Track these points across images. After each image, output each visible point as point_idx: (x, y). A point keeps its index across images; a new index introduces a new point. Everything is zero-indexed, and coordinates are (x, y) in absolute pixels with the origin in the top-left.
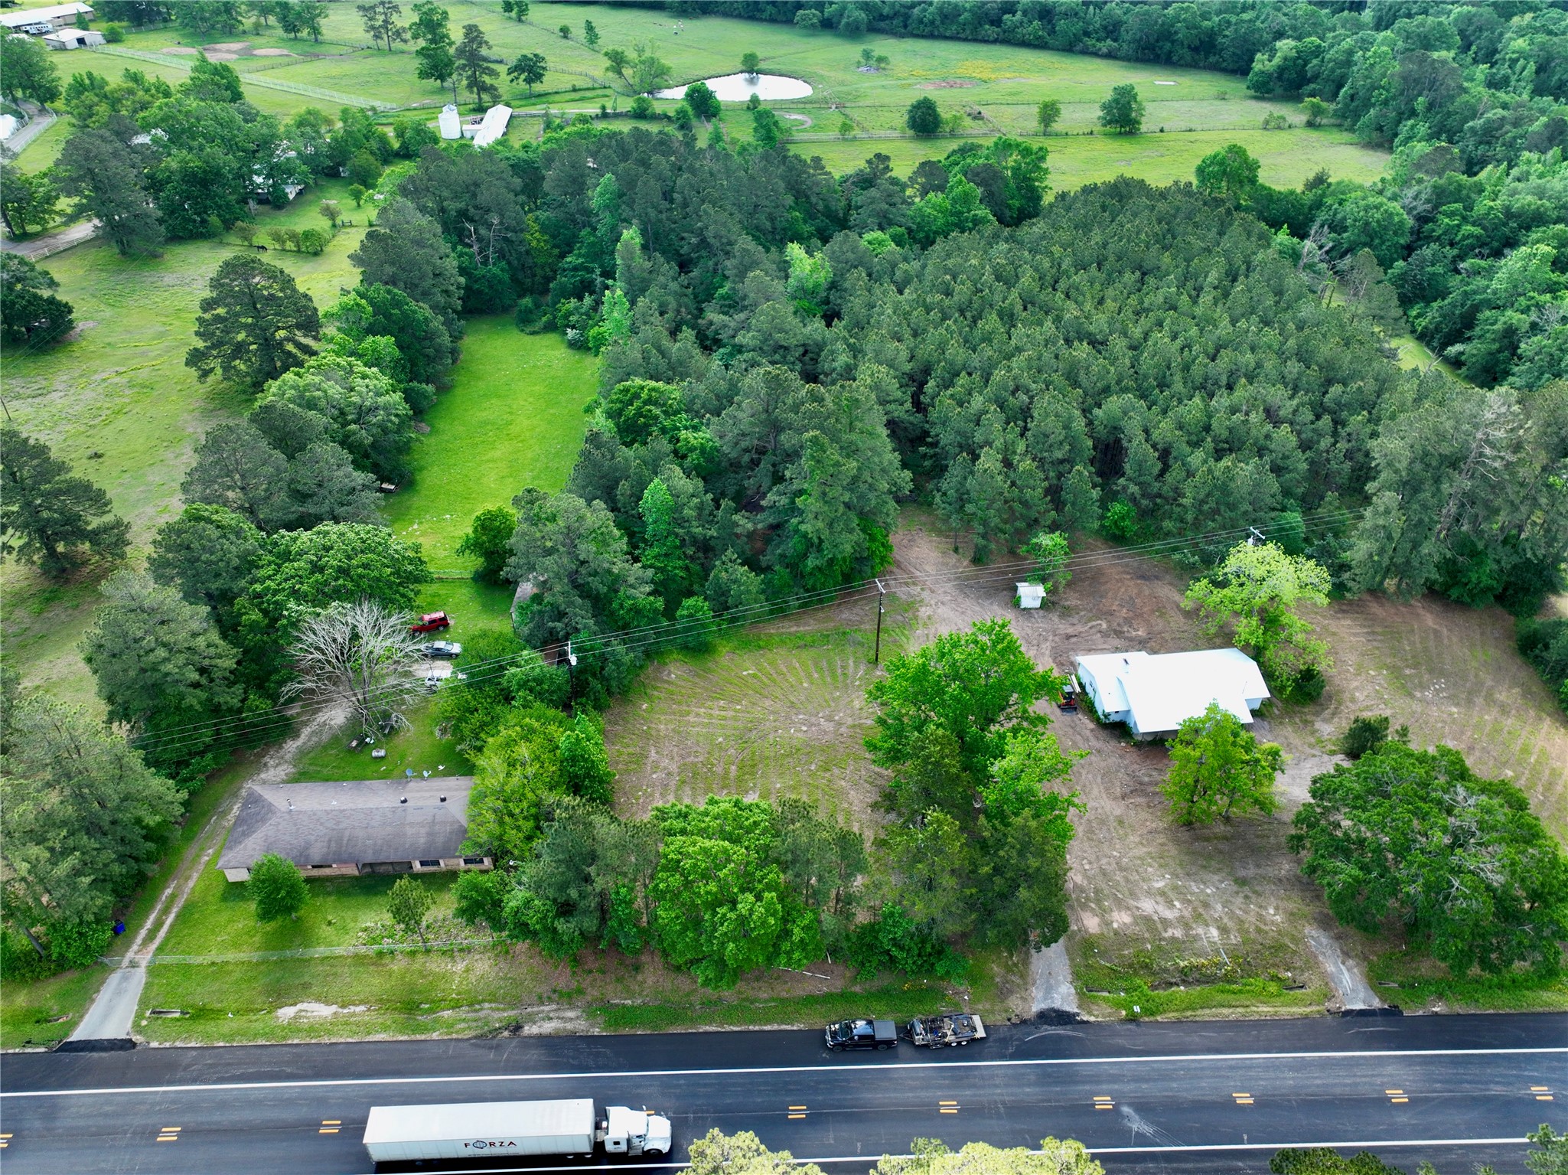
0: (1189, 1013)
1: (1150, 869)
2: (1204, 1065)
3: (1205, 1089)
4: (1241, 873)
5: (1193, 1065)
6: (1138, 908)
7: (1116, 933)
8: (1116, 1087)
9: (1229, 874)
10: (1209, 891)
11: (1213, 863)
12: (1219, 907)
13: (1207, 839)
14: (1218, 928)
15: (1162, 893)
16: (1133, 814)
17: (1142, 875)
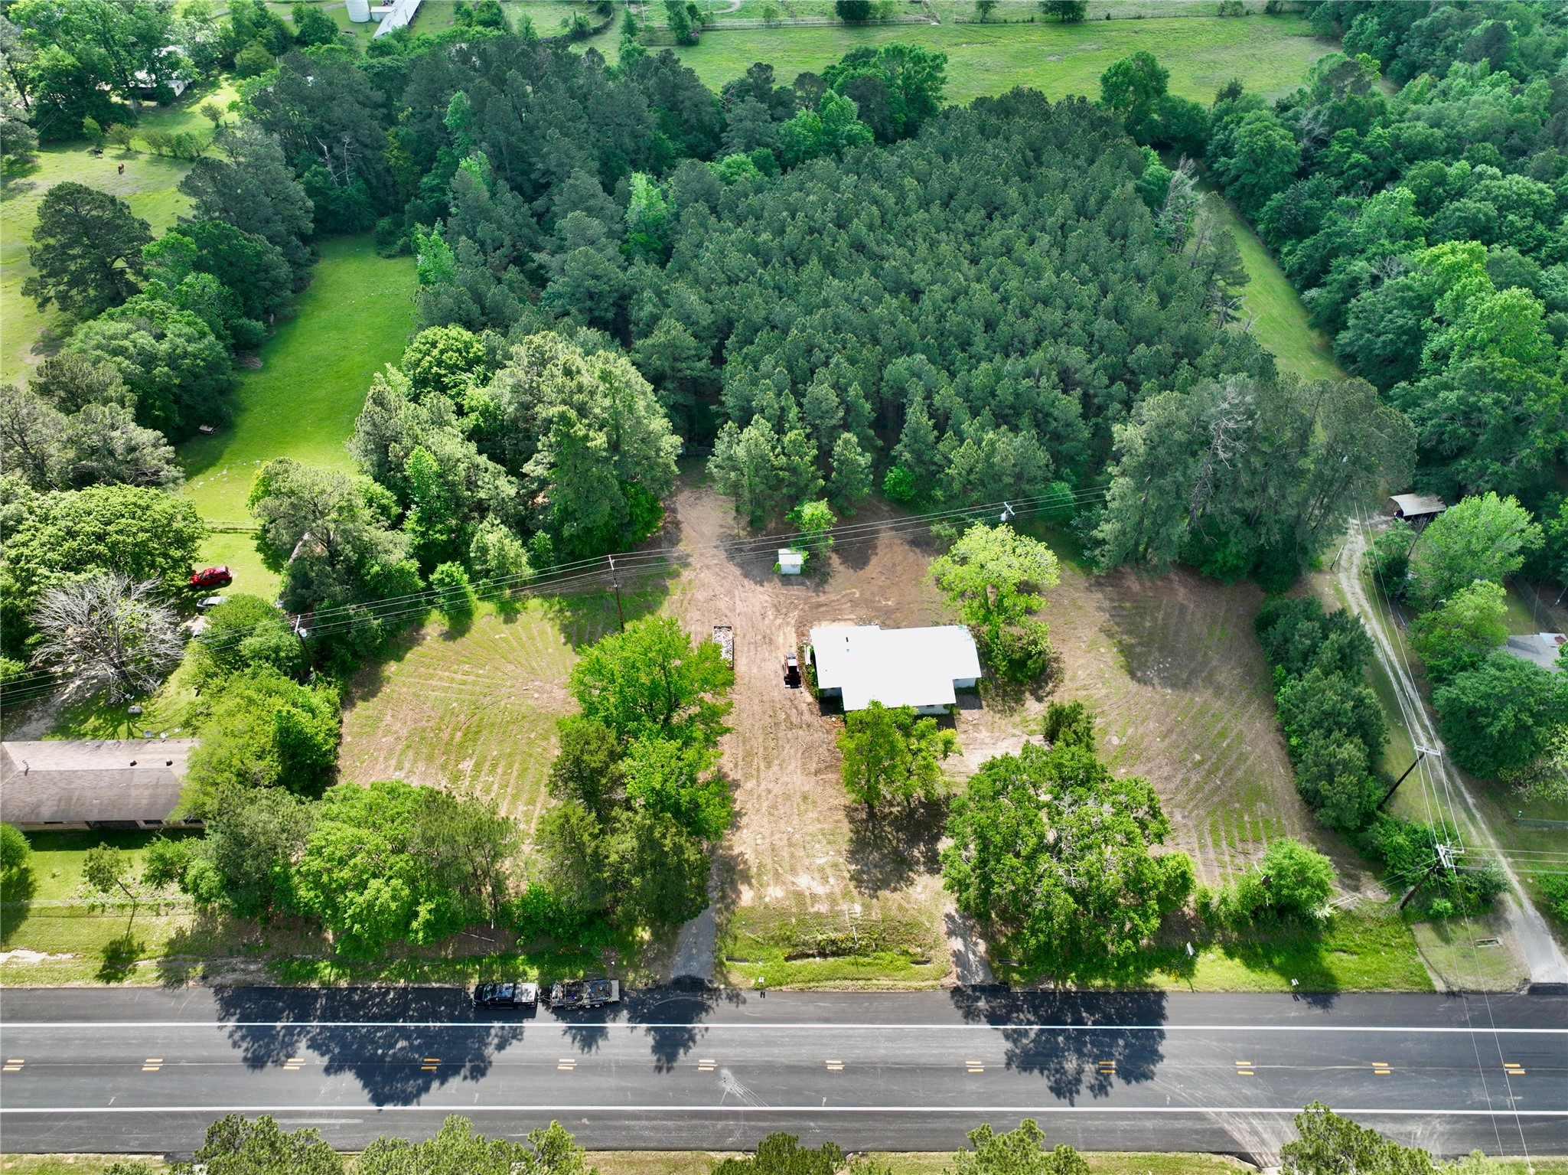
0: (812, 984)
1: (817, 846)
2: (811, 1033)
3: (804, 1054)
5: (799, 1033)
6: (793, 884)
7: (766, 907)
8: (723, 1051)
14: (863, 905)
15: (821, 870)
16: (820, 790)
17: (808, 851)
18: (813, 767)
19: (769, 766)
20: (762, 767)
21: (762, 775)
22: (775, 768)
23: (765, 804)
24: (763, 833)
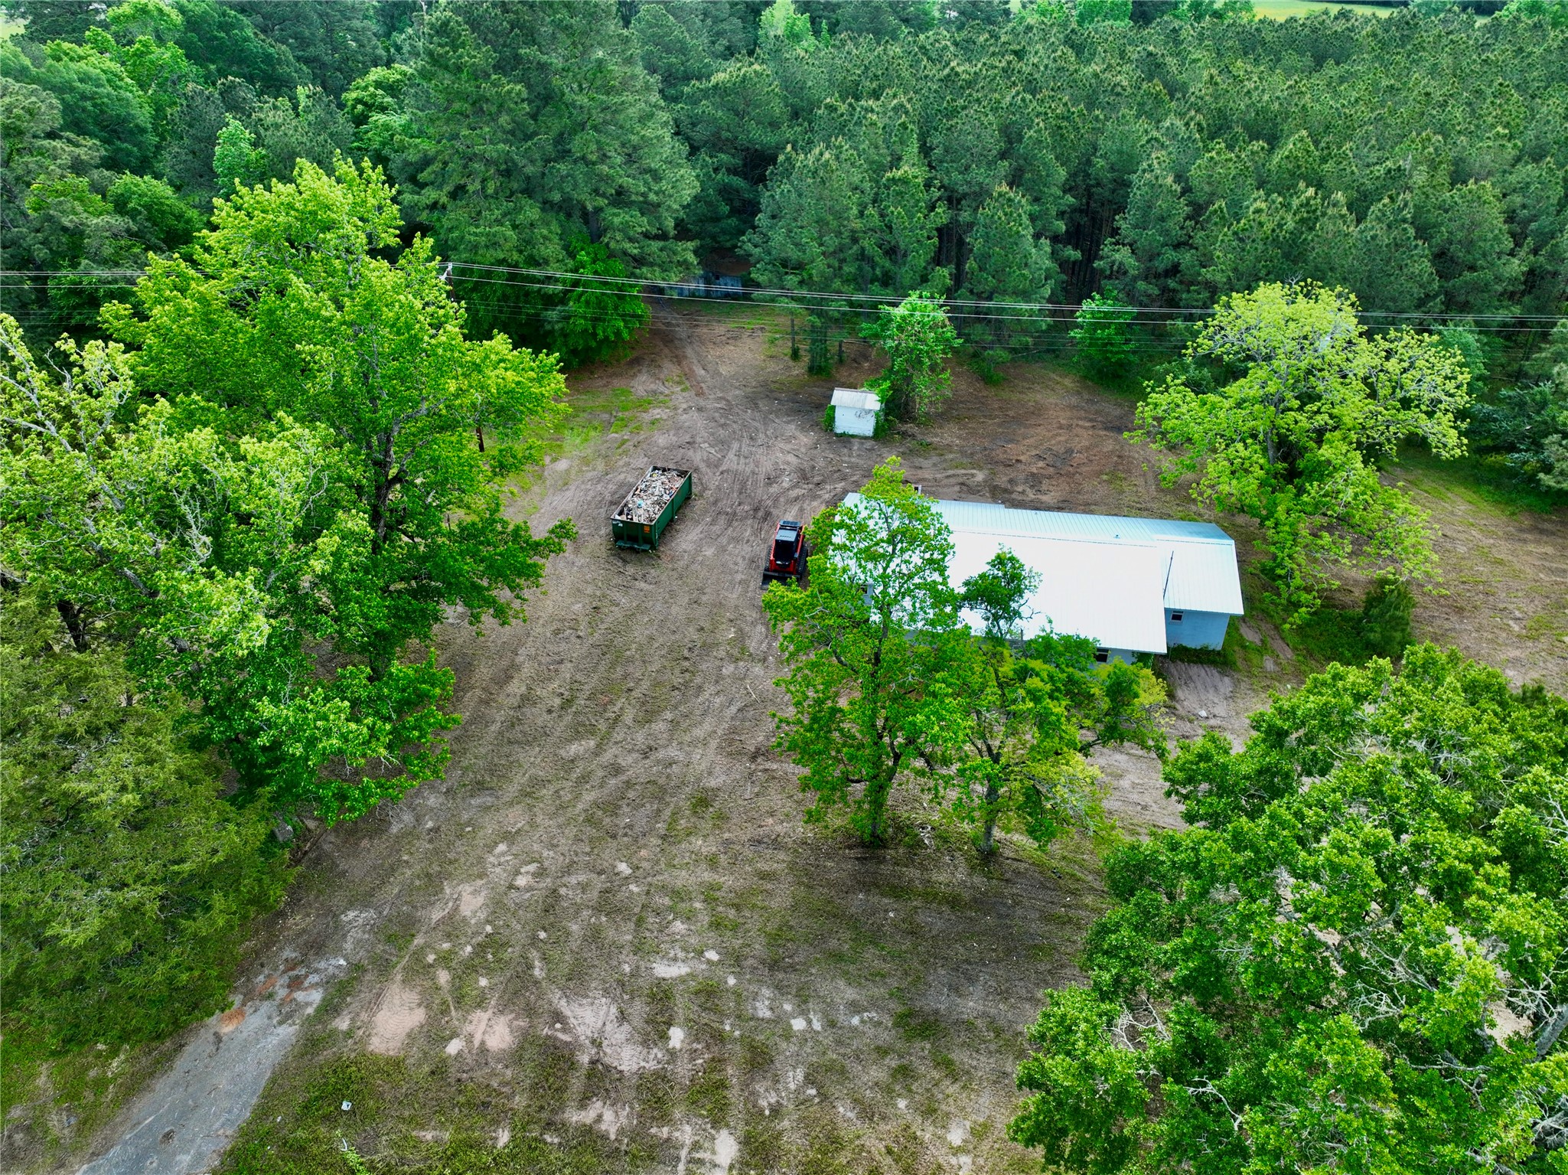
1: (679, 926)
4: (938, 1001)
6: (558, 1017)
7: (439, 1071)
9: (898, 994)
10: (798, 1024)
11: (870, 953)
12: (794, 1078)
13: (898, 891)
14: (746, 1141)
15: (661, 996)
16: (749, 791)
17: (648, 934)
18: (755, 741)
19: (646, 717)
23: (589, 797)
24: (546, 864)
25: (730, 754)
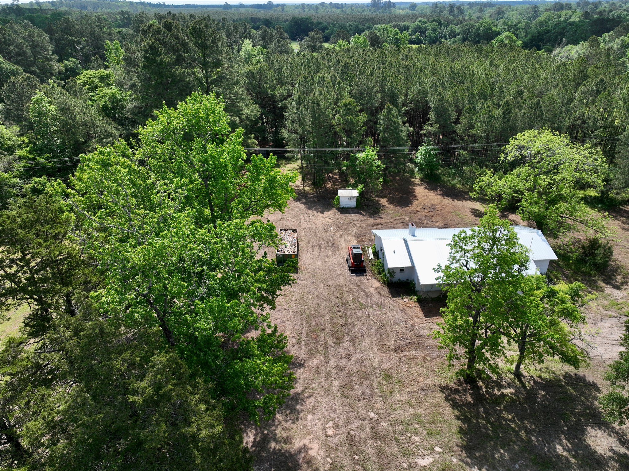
17: (403, 445)
18: (392, 344)
19: (338, 341)
20: (330, 342)
21: (331, 351)
22: (347, 344)
24: (336, 420)
25: (385, 352)
